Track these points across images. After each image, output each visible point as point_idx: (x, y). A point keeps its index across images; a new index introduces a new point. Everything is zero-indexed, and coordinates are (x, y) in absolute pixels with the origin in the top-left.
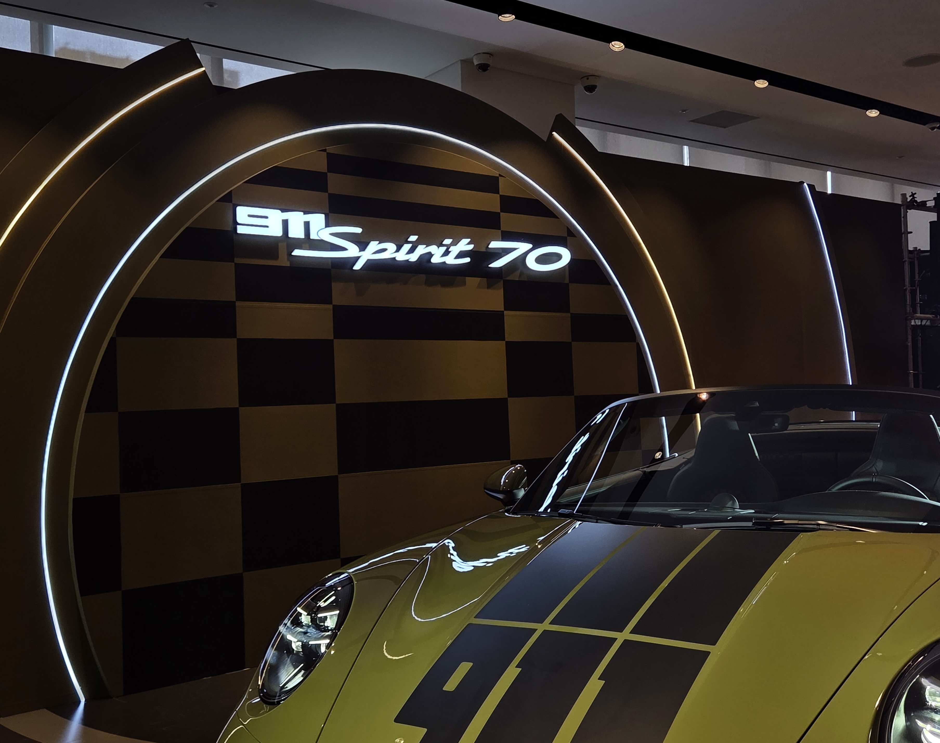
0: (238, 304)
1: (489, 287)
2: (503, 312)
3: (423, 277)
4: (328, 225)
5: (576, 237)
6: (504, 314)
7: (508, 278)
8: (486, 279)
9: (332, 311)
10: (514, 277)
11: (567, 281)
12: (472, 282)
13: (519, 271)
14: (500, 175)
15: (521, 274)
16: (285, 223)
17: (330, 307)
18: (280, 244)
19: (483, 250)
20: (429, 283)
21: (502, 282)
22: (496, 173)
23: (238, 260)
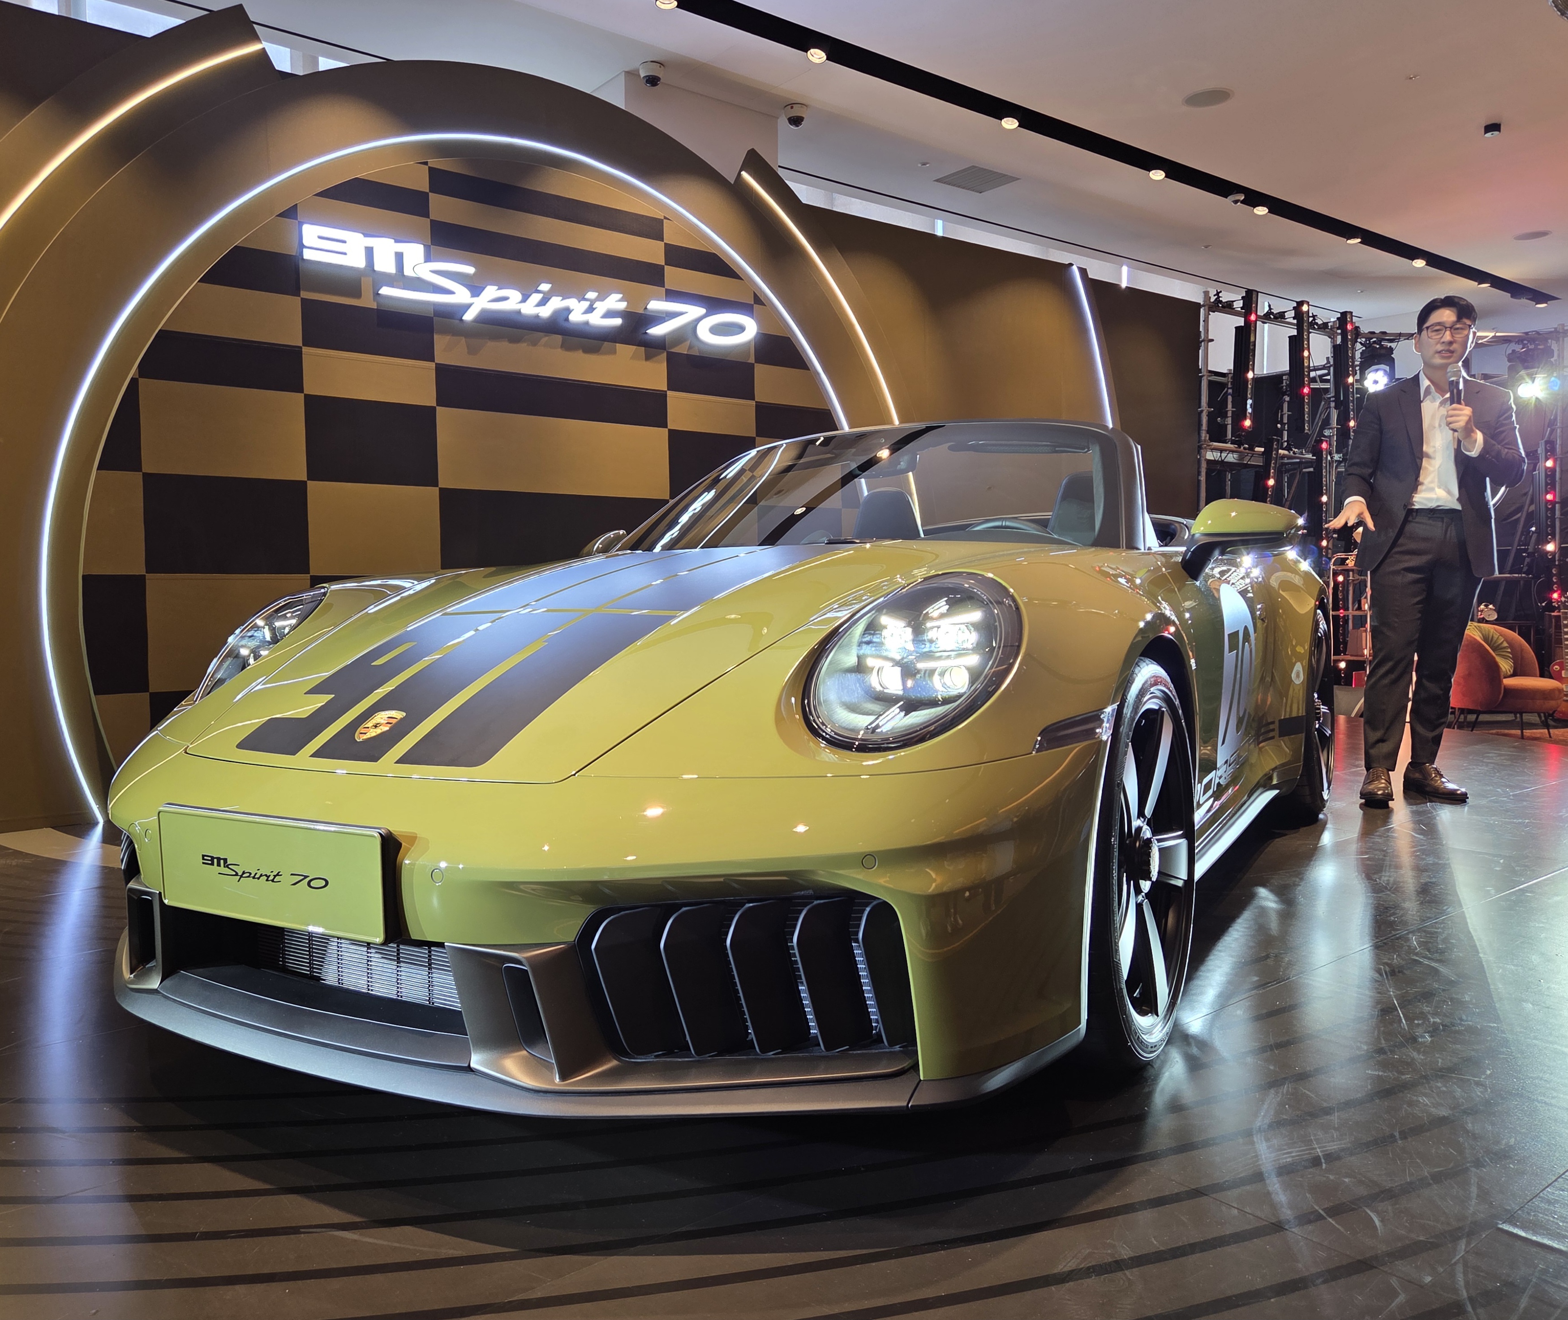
0: (305, 350)
1: (648, 358)
2: (666, 391)
3: (559, 338)
4: (428, 259)
5: (765, 305)
6: (666, 395)
7: (672, 350)
8: (643, 348)
9: (434, 371)
10: (682, 349)
11: (752, 360)
12: (625, 351)
13: (688, 343)
14: (665, 218)
15: (690, 348)
16: (369, 251)
17: (433, 365)
18: (362, 279)
19: (641, 311)
20: (566, 347)
21: (665, 354)
22: (659, 215)
23: (304, 294)
